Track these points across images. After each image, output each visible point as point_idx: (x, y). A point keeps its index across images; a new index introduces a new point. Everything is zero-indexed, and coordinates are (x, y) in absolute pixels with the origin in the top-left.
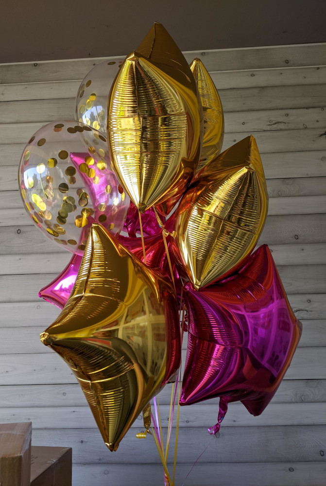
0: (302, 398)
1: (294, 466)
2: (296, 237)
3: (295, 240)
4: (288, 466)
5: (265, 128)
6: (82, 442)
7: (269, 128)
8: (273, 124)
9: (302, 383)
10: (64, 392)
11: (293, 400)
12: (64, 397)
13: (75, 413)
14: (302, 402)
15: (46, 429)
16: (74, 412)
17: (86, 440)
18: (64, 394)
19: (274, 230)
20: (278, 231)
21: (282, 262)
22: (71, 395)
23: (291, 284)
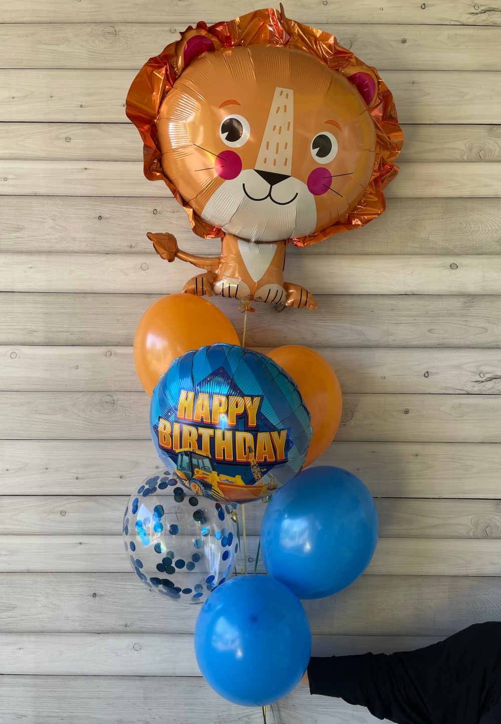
0: (488, 530)
5: (465, 19)
7: (472, 20)
8: (481, 13)
9: (489, 506)
10: (62, 509)
11: (471, 534)
12: (63, 518)
13: (82, 546)
14: (487, 537)
15: (28, 572)
16: (80, 543)
17: (102, 593)
18: (63, 513)
19: (464, 225)
20: (472, 229)
21: (472, 289)
22: (75, 514)
23: (486, 330)
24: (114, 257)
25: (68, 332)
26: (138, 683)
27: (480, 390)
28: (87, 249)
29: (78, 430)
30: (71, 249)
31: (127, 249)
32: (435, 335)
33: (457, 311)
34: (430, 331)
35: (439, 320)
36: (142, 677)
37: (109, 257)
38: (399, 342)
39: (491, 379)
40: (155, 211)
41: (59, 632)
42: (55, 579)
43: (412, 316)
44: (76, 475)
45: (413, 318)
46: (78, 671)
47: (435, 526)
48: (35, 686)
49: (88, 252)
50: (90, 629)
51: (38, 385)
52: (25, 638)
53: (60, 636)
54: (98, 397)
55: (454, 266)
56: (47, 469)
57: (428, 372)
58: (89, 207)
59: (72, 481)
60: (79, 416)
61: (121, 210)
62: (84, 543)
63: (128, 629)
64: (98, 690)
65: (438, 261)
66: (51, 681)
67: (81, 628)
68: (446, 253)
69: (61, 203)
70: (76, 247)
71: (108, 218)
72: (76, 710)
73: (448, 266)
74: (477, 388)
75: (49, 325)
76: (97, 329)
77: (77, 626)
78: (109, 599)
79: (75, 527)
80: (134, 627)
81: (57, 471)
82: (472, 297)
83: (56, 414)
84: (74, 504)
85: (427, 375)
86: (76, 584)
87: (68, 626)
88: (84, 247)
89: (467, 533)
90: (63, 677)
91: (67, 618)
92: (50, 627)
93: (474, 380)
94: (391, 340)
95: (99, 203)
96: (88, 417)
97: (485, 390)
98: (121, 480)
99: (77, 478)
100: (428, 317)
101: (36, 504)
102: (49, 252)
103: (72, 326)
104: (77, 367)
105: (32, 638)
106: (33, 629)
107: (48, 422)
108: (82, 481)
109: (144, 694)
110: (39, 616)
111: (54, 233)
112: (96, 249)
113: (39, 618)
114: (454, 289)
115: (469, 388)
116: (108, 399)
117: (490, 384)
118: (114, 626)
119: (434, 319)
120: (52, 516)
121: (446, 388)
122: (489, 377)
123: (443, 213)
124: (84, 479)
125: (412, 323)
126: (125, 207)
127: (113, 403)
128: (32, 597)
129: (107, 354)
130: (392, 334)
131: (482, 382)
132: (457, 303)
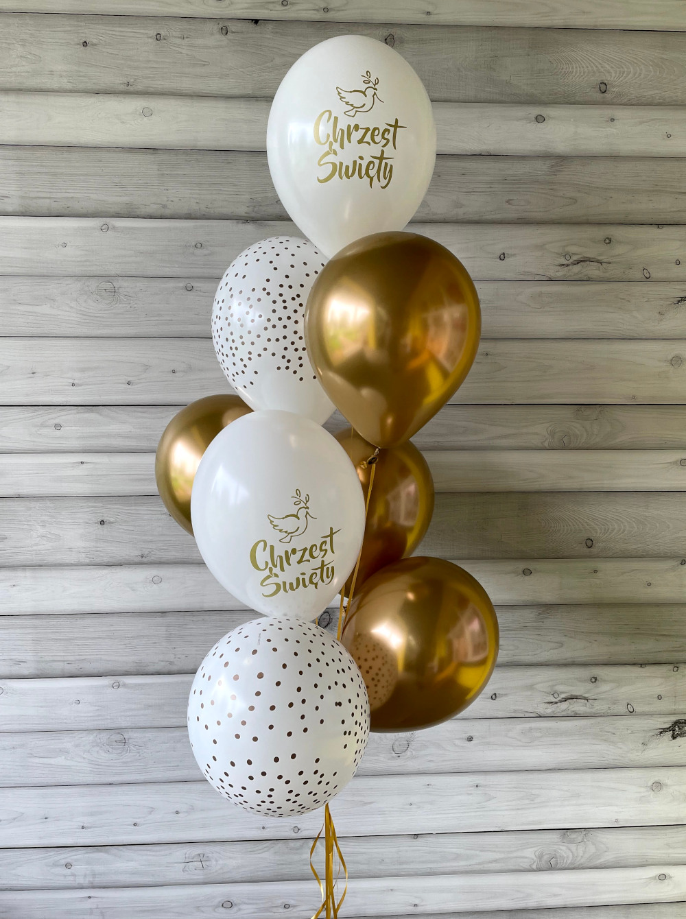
0: (566, 440)
1: (531, 565)
2: (603, 87)
3: (599, 96)
4: (522, 565)
6: (102, 522)
9: (567, 413)
10: (57, 421)
11: (546, 444)
12: (58, 433)
13: (84, 466)
14: (564, 447)
15: (19, 497)
16: (82, 463)
17: (112, 520)
18: (58, 427)
19: (555, 65)
20: (564, 70)
21: (561, 147)
22: (73, 428)
23: (575, 200)
24: (106, 98)
25: (50, 198)
26: (159, 620)
27: (565, 275)
28: (69, 86)
29: (71, 326)
30: (48, 86)
31: (123, 88)
32: (514, 207)
33: (542, 177)
34: (508, 202)
35: (520, 188)
36: (163, 613)
37: (100, 97)
38: (471, 216)
39: (578, 262)
40: (158, 36)
41: (61, 565)
42: (52, 505)
43: (487, 183)
44: (72, 381)
45: (488, 186)
46: (87, 608)
47: (505, 437)
48: (35, 627)
49: (70, 91)
50: (98, 560)
51: (16, 267)
52: (20, 574)
53: (62, 569)
54: (93, 284)
55: (540, 119)
56: (33, 373)
57: (504, 254)
58: (69, 29)
59: (66, 387)
60: (71, 307)
61: (114, 33)
62: (87, 463)
63: (144, 560)
64: (112, 629)
65: (521, 111)
66: (53, 621)
67: (87, 561)
68: (531, 101)
69: (31, 22)
70: (54, 83)
71: (96, 45)
72: (87, 652)
73: (534, 119)
74: (561, 273)
75: (24, 189)
76: (88, 195)
77: (83, 558)
78: (120, 527)
79: (74, 443)
80: (152, 558)
81: (47, 376)
82: (560, 160)
83: (41, 305)
84: (71, 416)
85: (502, 257)
86: (79, 511)
87: (72, 558)
88: (65, 83)
89: (542, 443)
90: (68, 616)
91: (70, 549)
92: (51, 559)
93: (557, 263)
94: (460, 213)
95: (83, 24)
96: (82, 309)
97: (570, 276)
98: (130, 386)
99: (73, 385)
100: (507, 184)
101: (23, 416)
102: (19, 91)
103: (55, 191)
104: (65, 245)
105: (28, 573)
106: (29, 563)
107: (30, 314)
108: (80, 388)
109: (166, 631)
110: (35, 548)
111: (24, 63)
112: (81, 86)
113: (36, 550)
114: (539, 147)
115: (552, 273)
116: (108, 286)
117: (576, 269)
118: (127, 557)
119: (515, 186)
120: (45, 431)
121: (525, 273)
122: (576, 259)
123: (530, 47)
124: (81, 385)
125: (487, 192)
126: (118, 29)
127: (114, 291)
128: (25, 527)
129: (103, 227)
130: (462, 206)
131: (568, 265)
132: (542, 167)
